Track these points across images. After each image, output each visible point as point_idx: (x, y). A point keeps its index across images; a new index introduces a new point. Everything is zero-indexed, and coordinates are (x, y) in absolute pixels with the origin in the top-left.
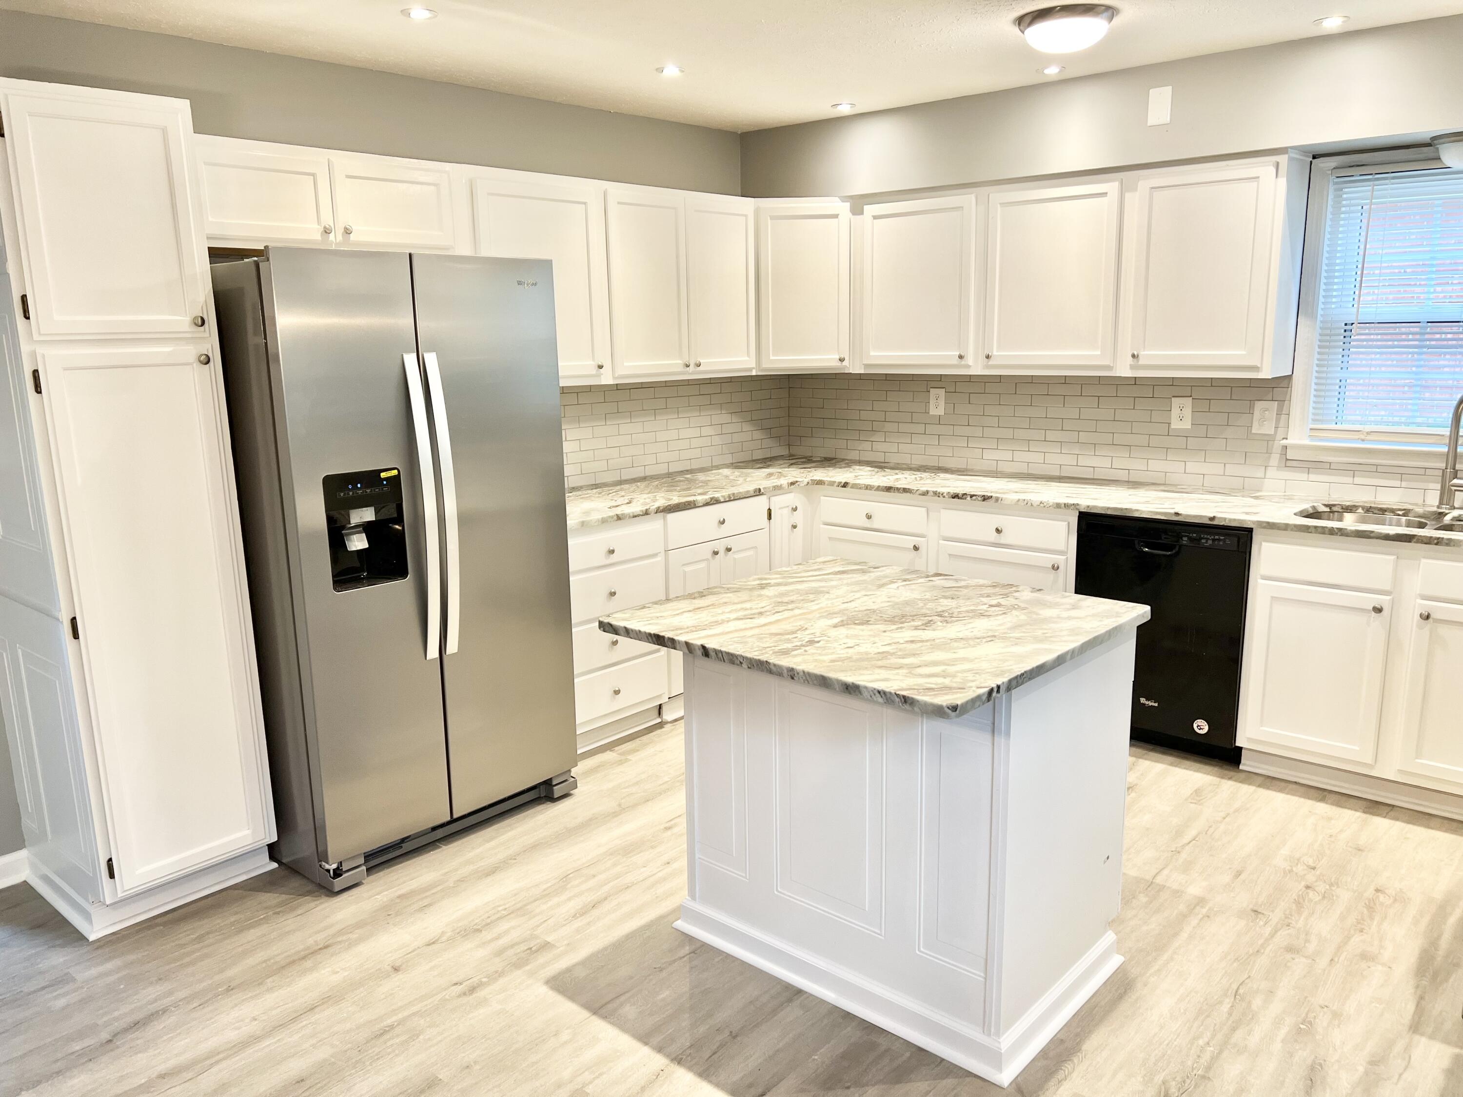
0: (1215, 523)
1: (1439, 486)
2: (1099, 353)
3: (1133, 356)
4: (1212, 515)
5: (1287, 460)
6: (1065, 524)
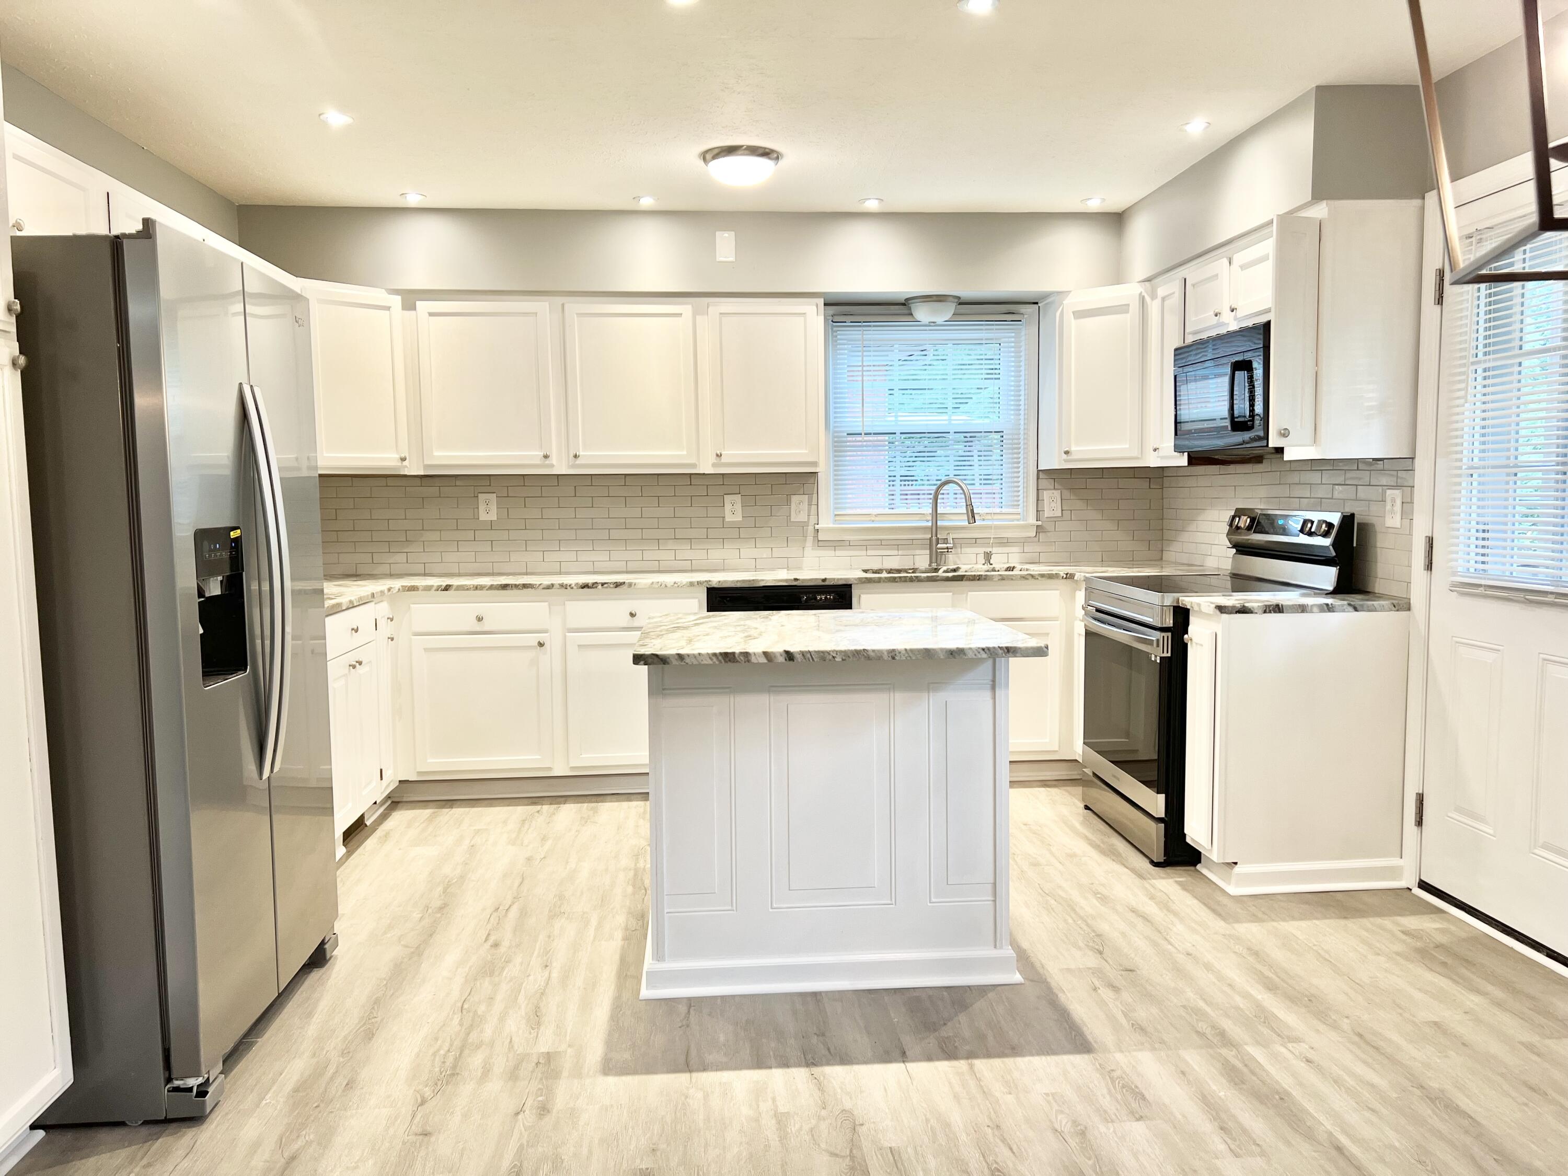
0: (827, 583)
1: (928, 552)
2: (685, 453)
3: (717, 455)
4: (824, 577)
5: (818, 541)
6: (697, 600)
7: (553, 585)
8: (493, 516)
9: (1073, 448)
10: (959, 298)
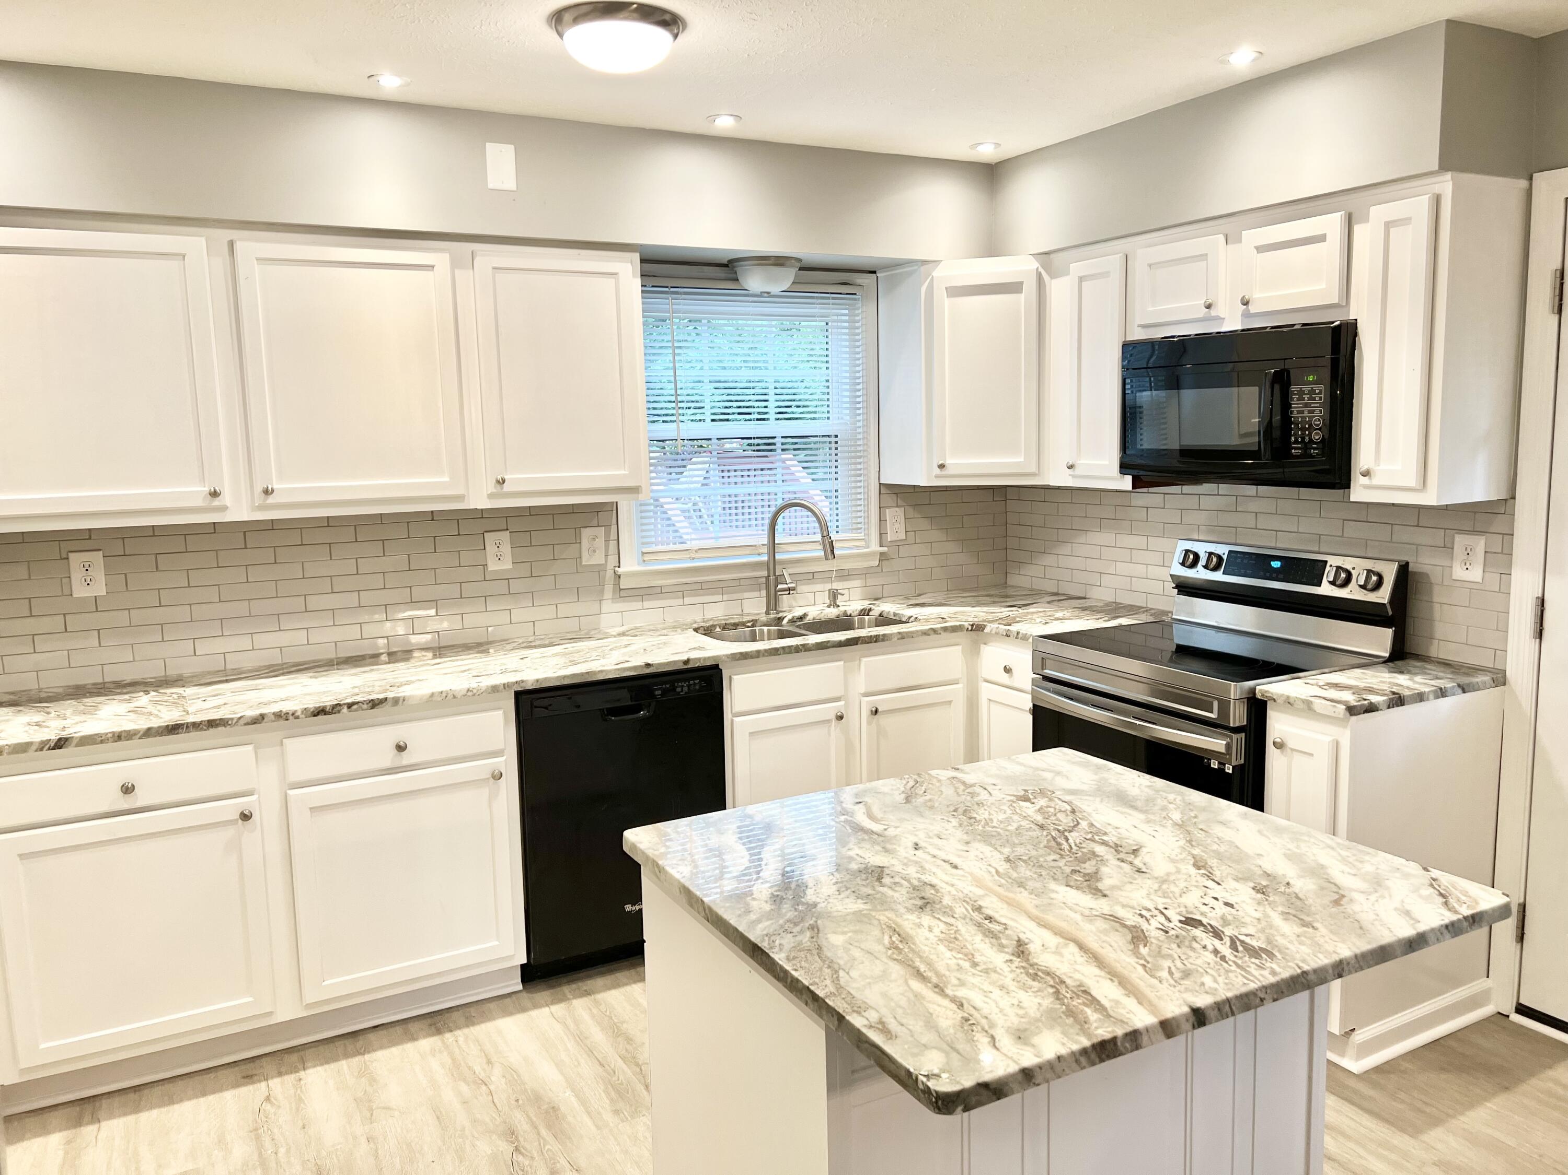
0: (690, 666)
2: (447, 479)
3: (498, 482)
4: (685, 658)
5: (621, 590)
6: (501, 712)
7: (262, 717)
8: (99, 589)
9: (948, 461)
10: (799, 260)
